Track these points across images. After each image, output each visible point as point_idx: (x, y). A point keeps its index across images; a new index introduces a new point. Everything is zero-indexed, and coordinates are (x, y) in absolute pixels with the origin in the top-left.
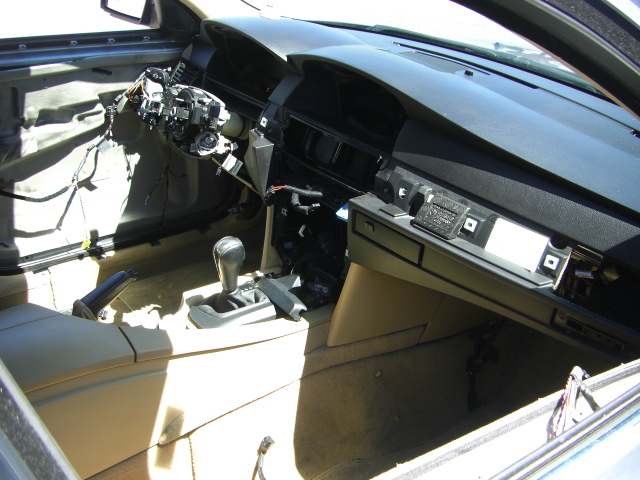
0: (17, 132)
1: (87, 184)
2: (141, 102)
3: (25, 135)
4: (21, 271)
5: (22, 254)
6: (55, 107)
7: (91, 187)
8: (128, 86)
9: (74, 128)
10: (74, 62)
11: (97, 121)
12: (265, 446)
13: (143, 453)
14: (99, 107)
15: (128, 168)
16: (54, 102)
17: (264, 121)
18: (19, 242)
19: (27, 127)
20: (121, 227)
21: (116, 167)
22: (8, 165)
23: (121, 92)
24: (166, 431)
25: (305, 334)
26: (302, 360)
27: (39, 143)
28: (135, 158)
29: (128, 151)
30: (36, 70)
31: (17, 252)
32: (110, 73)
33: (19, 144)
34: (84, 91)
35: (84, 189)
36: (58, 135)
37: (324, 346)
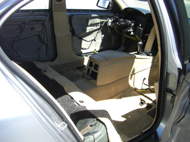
0: (86, 27)
1: (94, 40)
2: (107, 24)
3: (87, 28)
4: (83, 56)
5: (83, 53)
6: (93, 23)
7: (95, 41)
8: (105, 21)
9: (95, 28)
10: (98, 15)
11: (99, 27)
12: (145, 79)
13: (129, 76)
14: (100, 24)
15: (102, 38)
16: (93, 22)
17: (140, 25)
18: (82, 50)
19: (88, 27)
20: (100, 49)
21: (100, 37)
22: (83, 34)
23: (104, 21)
24: (132, 72)
25: (152, 59)
26: (151, 64)
27: (89, 30)
28: (103, 36)
29: (102, 34)
30: (93, 15)
31: (82, 52)
32: (103, 18)
33: (86, 30)
34: (98, 21)
35: (94, 41)
36: (92, 29)
37: (154, 62)
